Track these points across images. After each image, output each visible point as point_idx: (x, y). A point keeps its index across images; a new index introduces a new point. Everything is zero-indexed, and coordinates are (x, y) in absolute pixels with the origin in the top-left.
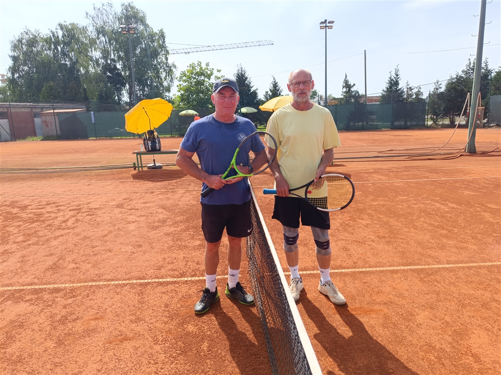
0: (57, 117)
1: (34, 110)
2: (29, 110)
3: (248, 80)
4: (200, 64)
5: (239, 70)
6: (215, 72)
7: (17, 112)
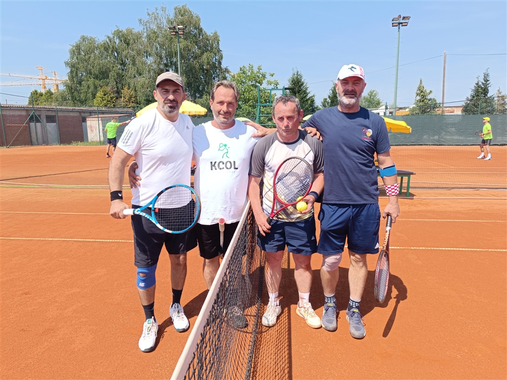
0: (100, 122)
1: (83, 115)
2: (78, 114)
3: (304, 85)
4: (251, 68)
5: (294, 74)
6: (268, 76)
7: (65, 117)
